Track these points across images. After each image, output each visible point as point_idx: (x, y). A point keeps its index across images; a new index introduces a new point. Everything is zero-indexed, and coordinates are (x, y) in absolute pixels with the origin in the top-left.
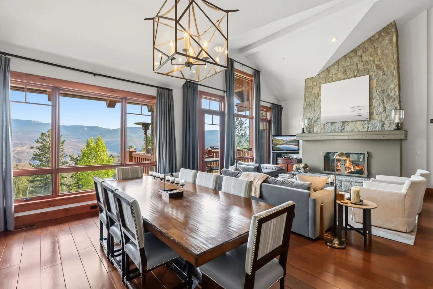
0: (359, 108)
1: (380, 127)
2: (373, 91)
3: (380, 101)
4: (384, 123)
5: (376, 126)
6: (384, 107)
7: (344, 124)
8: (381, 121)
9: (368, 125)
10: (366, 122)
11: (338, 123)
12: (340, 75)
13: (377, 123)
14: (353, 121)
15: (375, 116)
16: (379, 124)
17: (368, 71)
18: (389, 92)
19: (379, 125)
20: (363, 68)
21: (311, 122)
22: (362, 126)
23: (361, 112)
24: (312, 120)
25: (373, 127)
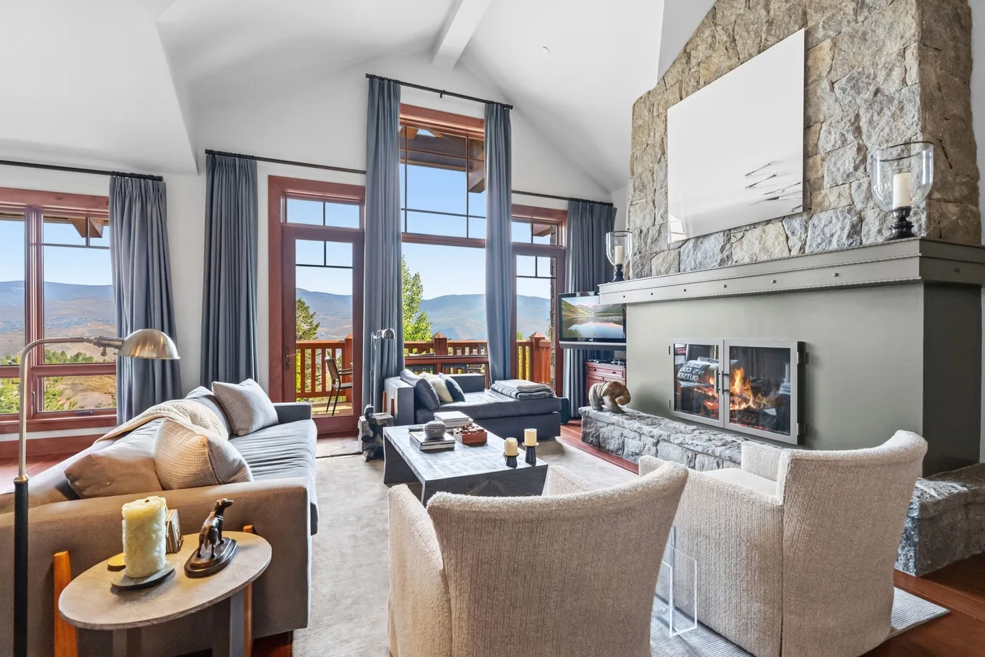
0: (772, 170)
1: (845, 236)
2: (819, 92)
3: (845, 126)
4: (861, 220)
5: (832, 235)
6: (861, 149)
7: (729, 239)
8: (849, 212)
9: (803, 236)
10: (796, 223)
11: (712, 237)
12: (719, 59)
13: (834, 220)
14: (755, 225)
15: (829, 195)
16: (839, 224)
17: (805, 13)
18: (880, 79)
19: (843, 229)
20: (788, 5)
21: (646, 243)
22: (783, 238)
23: (776, 186)
24: (646, 236)
25: (819, 241)
